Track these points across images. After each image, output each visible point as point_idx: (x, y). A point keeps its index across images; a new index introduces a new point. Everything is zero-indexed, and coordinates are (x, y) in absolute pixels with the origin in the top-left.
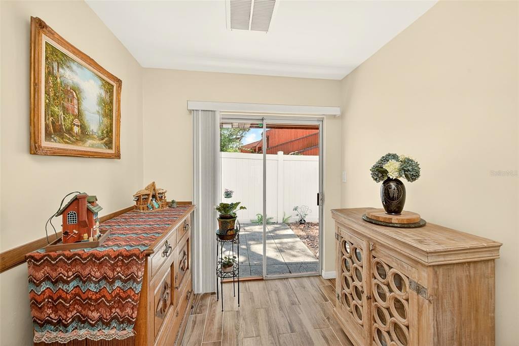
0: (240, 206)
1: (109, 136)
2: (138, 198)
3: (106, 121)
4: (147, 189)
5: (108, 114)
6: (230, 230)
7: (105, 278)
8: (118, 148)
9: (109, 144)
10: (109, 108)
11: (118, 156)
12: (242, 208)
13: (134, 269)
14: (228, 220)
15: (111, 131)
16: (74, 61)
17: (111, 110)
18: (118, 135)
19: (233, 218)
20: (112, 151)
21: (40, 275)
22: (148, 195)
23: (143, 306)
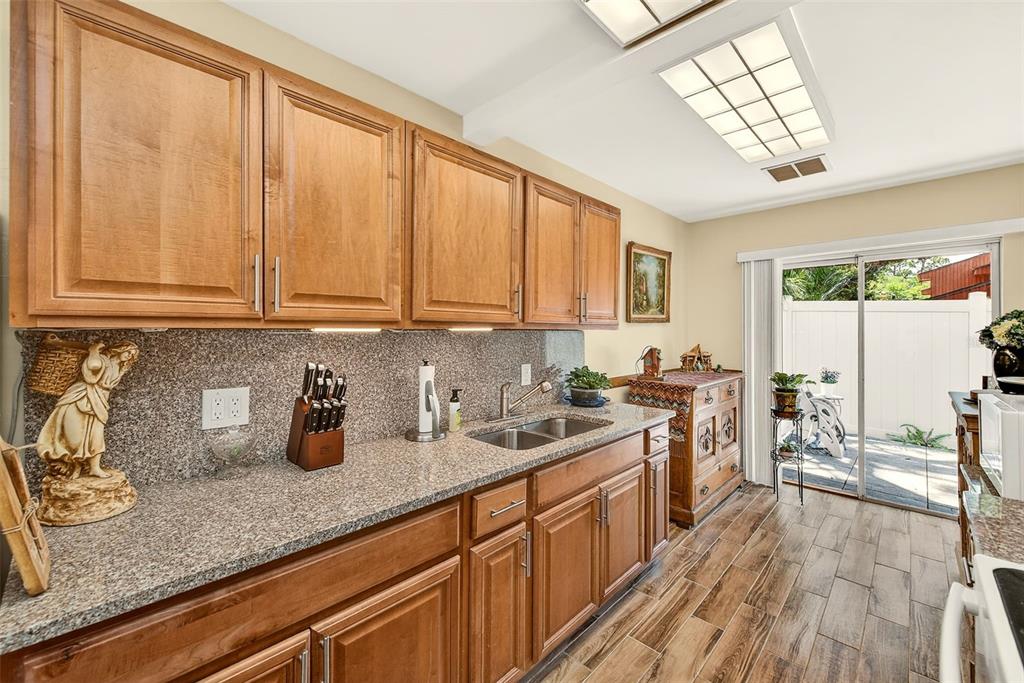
0: (805, 379)
1: (662, 304)
2: (684, 359)
3: (661, 291)
4: (693, 351)
5: (662, 285)
6: (790, 406)
7: (667, 399)
8: (668, 313)
9: (662, 311)
10: (663, 280)
11: (668, 320)
12: (809, 382)
13: (685, 397)
14: (785, 394)
15: (663, 299)
16: (644, 255)
17: (664, 282)
18: (669, 301)
19: (794, 392)
20: (664, 316)
21: (635, 392)
22: (694, 357)
23: (690, 425)
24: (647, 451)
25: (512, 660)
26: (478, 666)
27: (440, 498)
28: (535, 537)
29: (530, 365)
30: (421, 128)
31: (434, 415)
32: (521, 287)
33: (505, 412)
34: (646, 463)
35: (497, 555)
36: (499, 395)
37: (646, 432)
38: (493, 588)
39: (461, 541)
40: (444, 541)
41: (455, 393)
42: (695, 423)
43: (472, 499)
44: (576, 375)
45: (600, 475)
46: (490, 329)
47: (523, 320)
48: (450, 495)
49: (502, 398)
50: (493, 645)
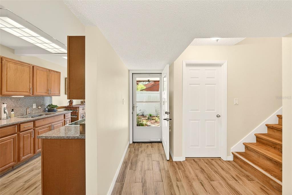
2: (81, 102)
4: (83, 100)
7: (74, 110)
13: (77, 109)
21: (67, 109)
22: (83, 102)
23: (78, 114)
24: (64, 118)
25: (29, 152)
26: (21, 153)
27: (12, 124)
28: (35, 132)
29: (35, 104)
30: (4, 57)
31: (7, 114)
32: (32, 88)
33: (28, 113)
34: (64, 120)
35: (25, 134)
36: (26, 111)
37: (64, 115)
38: (25, 140)
39: (17, 131)
40: (14, 131)
41: (13, 110)
42: (80, 114)
43: (20, 125)
44: (49, 106)
45: (52, 122)
46: (24, 96)
47: (33, 94)
48: (15, 123)
49: (27, 111)
50: (25, 149)
